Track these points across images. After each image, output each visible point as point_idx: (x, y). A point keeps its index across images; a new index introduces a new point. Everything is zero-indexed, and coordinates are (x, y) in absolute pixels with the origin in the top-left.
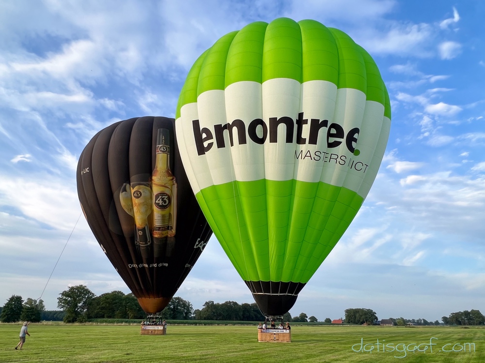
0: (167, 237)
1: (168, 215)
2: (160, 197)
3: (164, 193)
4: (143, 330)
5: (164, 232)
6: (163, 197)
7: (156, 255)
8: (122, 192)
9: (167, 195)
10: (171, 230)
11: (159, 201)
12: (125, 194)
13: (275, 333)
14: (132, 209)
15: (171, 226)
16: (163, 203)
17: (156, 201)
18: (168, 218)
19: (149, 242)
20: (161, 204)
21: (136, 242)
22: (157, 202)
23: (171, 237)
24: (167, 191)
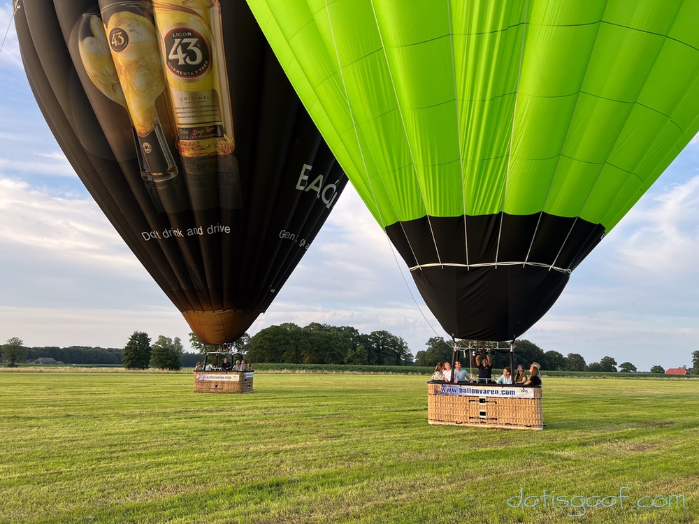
0: (215, 156)
1: (207, 94)
2: (177, 41)
3: (187, 30)
4: (198, 382)
5: (205, 143)
6: (185, 40)
7: (196, 205)
8: (82, 40)
9: (194, 35)
10: (222, 136)
11: (176, 53)
12: (92, 43)
13: (482, 396)
14: (115, 85)
15: (221, 126)
16: (188, 60)
17: (168, 55)
18: (208, 102)
19: (173, 170)
20: (181, 62)
21: (143, 174)
22: (171, 57)
23: (225, 156)
24: (195, 24)
